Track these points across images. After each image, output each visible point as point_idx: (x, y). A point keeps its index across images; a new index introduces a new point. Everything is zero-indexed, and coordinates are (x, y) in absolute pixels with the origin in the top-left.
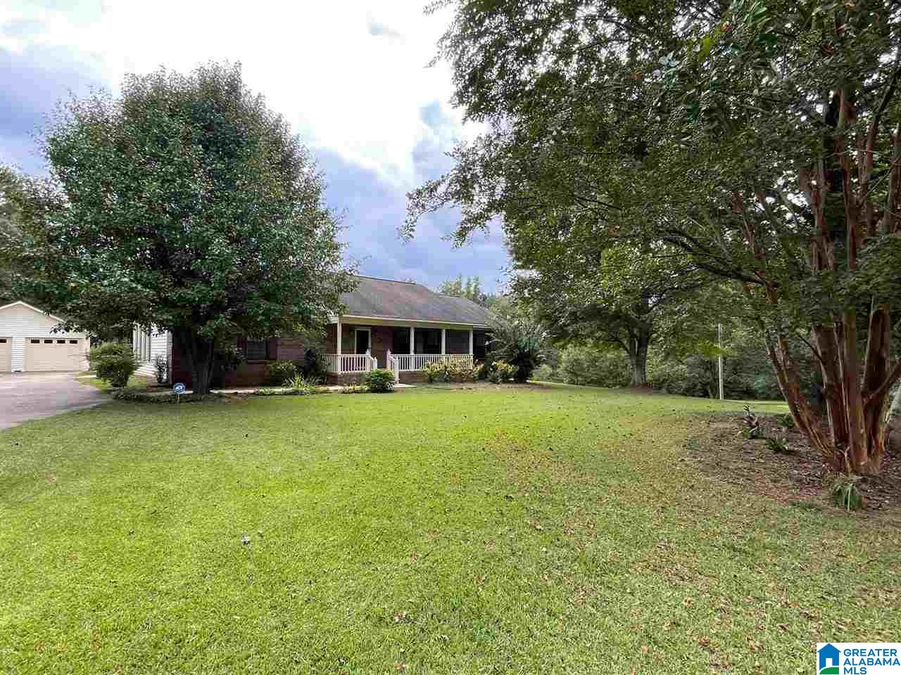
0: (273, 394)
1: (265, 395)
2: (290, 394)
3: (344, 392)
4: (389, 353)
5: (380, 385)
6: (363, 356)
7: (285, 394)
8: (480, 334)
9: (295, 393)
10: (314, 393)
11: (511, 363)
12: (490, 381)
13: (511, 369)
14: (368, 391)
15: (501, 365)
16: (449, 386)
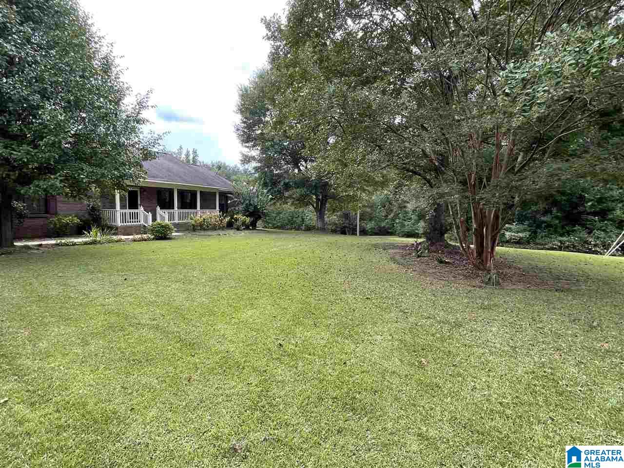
0: (74, 244)
1: (68, 245)
2: (91, 243)
3: (135, 241)
4: (158, 208)
5: (162, 234)
6: (136, 211)
7: (86, 243)
8: (224, 195)
9: (94, 243)
10: (110, 241)
11: (247, 216)
12: (236, 229)
13: (248, 220)
14: (153, 239)
15: (241, 217)
16: (209, 233)
